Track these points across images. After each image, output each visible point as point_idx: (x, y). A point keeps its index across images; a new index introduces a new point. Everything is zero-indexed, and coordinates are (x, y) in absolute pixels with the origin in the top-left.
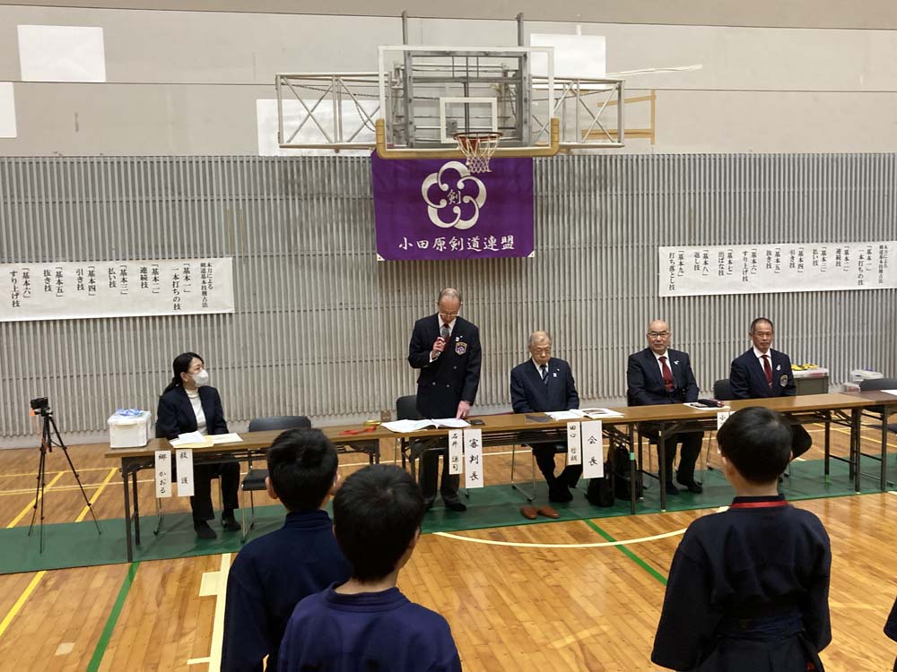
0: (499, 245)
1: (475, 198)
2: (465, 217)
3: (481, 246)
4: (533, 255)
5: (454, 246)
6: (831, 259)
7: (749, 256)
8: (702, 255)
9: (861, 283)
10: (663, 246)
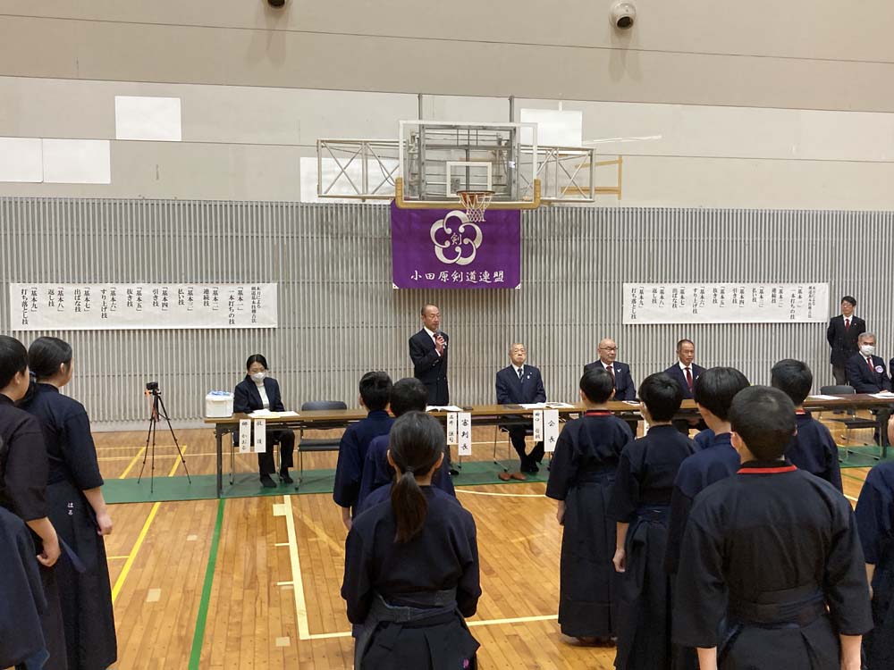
0: (491, 278)
1: (473, 240)
2: (465, 255)
3: (477, 279)
4: (519, 287)
5: (455, 278)
6: (768, 296)
7: (698, 292)
8: (659, 291)
9: (792, 317)
10: (627, 282)
